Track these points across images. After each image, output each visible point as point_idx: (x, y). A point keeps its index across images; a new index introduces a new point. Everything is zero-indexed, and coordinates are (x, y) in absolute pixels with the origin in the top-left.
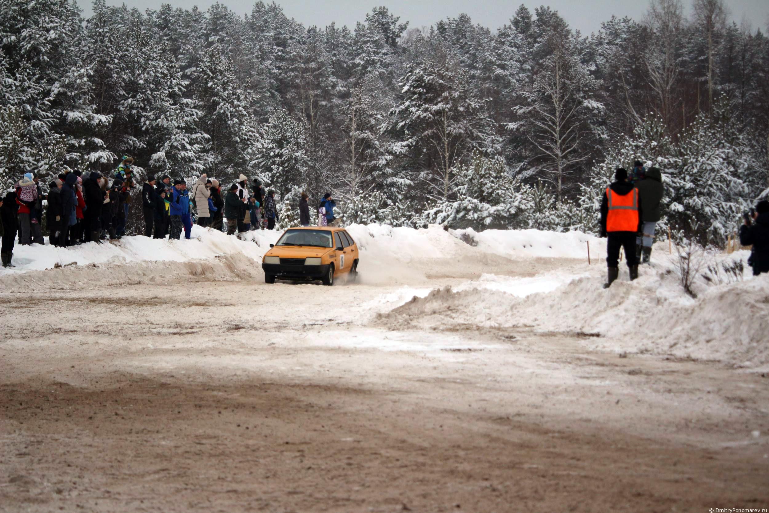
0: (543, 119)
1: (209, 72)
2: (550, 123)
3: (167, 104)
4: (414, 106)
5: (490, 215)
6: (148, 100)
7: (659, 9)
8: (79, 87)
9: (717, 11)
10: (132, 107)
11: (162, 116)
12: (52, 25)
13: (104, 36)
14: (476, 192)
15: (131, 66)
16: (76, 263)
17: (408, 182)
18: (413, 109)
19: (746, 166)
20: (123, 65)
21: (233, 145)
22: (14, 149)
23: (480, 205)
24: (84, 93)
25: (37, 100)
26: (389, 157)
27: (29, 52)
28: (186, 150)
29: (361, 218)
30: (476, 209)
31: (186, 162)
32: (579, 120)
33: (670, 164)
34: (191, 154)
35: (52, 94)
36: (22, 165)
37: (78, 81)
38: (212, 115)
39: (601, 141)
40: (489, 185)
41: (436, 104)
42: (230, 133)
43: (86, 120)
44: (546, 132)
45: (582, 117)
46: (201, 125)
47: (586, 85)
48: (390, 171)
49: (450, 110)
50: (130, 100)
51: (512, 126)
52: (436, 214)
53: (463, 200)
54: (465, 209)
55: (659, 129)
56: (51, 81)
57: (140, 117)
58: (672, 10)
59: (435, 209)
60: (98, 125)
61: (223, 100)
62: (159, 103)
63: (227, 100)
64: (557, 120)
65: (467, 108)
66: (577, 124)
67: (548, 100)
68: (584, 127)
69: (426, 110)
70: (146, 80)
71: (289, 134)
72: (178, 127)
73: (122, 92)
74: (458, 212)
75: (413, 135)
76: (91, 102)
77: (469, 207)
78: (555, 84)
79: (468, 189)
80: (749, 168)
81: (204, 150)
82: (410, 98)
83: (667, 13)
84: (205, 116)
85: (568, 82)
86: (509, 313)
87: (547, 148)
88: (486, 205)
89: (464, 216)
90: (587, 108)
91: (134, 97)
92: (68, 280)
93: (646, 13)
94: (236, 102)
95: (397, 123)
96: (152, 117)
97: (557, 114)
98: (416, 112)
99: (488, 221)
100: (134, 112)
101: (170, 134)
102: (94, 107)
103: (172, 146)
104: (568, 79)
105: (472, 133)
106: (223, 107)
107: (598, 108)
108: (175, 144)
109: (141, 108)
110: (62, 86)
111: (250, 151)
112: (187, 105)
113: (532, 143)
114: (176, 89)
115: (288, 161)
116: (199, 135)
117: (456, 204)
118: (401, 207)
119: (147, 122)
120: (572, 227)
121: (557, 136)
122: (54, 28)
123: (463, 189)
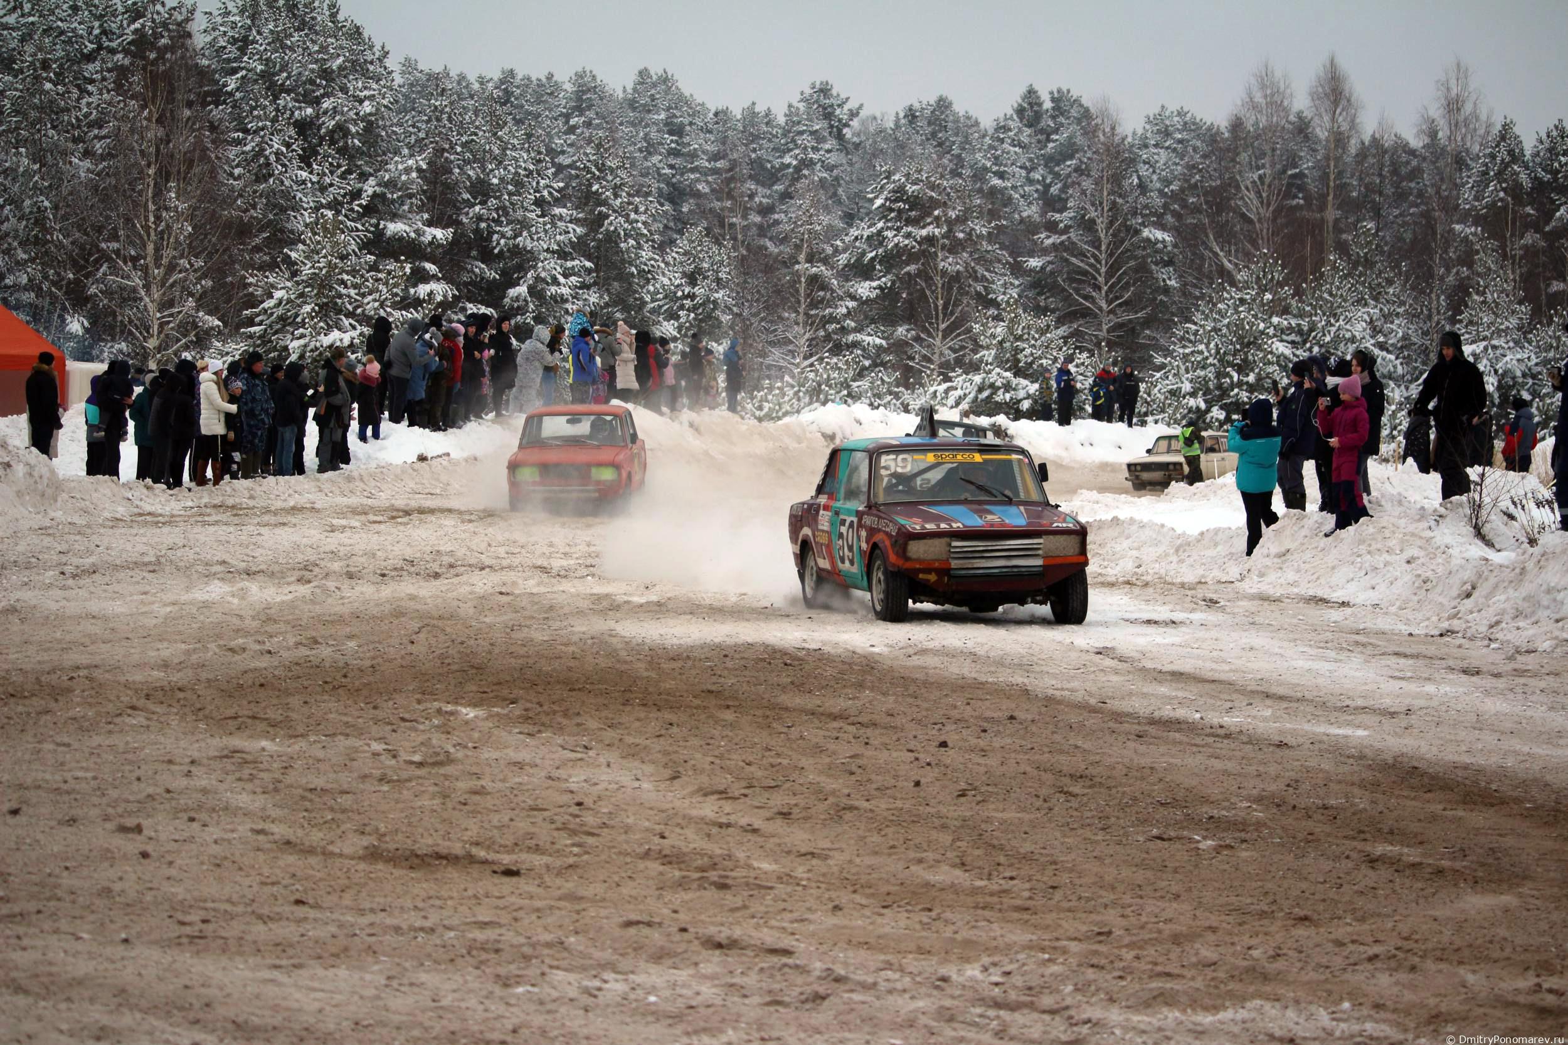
0: (1082, 255)
1: (594, 169)
2: (1092, 261)
3: (532, 215)
4: (888, 228)
5: (1028, 397)
6: (504, 208)
7: (1259, 98)
8: (405, 187)
9: (1344, 102)
10: (480, 218)
11: (525, 234)
12: (366, 93)
13: (442, 112)
14: (1008, 361)
15: (479, 158)
16: (448, 454)
17: (878, 341)
18: (889, 234)
19: (1400, 334)
20: (468, 155)
21: (625, 278)
22: (328, 275)
23: (1015, 381)
24: (411, 196)
25: (341, 204)
26: (851, 304)
27: (331, 132)
28: (559, 284)
29: (827, 394)
30: (1007, 387)
31: (556, 302)
32: (1135, 258)
33: (1290, 329)
34: (565, 291)
35: (364, 195)
36: (339, 301)
37: (404, 178)
38: (597, 232)
39: (1166, 290)
40: (1028, 351)
41: (924, 227)
42: (623, 261)
43: (413, 235)
44: (1085, 273)
45: (1140, 253)
46: (580, 247)
47: (1146, 207)
48: (853, 324)
49: (943, 237)
50: (477, 208)
51: (1034, 263)
52: (947, 391)
53: (990, 372)
54: (992, 386)
55: (1276, 275)
56: (363, 177)
57: (491, 233)
58: (1277, 98)
59: (945, 386)
60: (431, 243)
61: (614, 211)
62: (520, 214)
63: (621, 212)
64: (1103, 256)
65: (970, 234)
66: (1132, 263)
67: (1088, 226)
68: (1142, 268)
69: (908, 235)
70: (502, 179)
71: (705, 265)
72: (548, 250)
73: (466, 196)
74: (980, 390)
75: (888, 272)
76: (421, 209)
77: (998, 384)
78: (1101, 203)
79: (996, 357)
80: (1405, 337)
81: (584, 286)
82: (885, 217)
83: (1270, 104)
84: (586, 235)
85: (1120, 201)
86: (1174, 559)
87: (1086, 298)
88: (1024, 382)
89: (989, 397)
90: (1148, 240)
91: (482, 203)
92: (438, 480)
93: (1239, 103)
94: (633, 216)
95: (863, 254)
96: (510, 234)
97: (1103, 247)
98: (893, 239)
99: (1026, 405)
100: (483, 225)
101: (536, 259)
102: (426, 216)
103: (538, 279)
104: (1120, 196)
105: (975, 272)
106: (614, 222)
107: (1164, 241)
108: (543, 275)
109: (494, 220)
110: (379, 185)
111: (651, 288)
112: (561, 218)
113: (1064, 290)
114: (545, 193)
115: (703, 304)
116: (577, 262)
117: (978, 379)
118: (886, 379)
119: (502, 242)
120: (1150, 419)
121: (1101, 279)
122: (371, 98)
123: (989, 355)
